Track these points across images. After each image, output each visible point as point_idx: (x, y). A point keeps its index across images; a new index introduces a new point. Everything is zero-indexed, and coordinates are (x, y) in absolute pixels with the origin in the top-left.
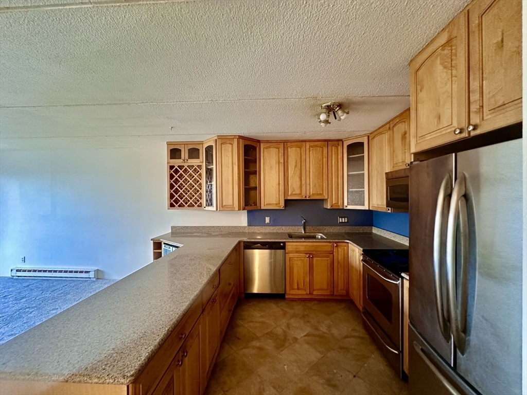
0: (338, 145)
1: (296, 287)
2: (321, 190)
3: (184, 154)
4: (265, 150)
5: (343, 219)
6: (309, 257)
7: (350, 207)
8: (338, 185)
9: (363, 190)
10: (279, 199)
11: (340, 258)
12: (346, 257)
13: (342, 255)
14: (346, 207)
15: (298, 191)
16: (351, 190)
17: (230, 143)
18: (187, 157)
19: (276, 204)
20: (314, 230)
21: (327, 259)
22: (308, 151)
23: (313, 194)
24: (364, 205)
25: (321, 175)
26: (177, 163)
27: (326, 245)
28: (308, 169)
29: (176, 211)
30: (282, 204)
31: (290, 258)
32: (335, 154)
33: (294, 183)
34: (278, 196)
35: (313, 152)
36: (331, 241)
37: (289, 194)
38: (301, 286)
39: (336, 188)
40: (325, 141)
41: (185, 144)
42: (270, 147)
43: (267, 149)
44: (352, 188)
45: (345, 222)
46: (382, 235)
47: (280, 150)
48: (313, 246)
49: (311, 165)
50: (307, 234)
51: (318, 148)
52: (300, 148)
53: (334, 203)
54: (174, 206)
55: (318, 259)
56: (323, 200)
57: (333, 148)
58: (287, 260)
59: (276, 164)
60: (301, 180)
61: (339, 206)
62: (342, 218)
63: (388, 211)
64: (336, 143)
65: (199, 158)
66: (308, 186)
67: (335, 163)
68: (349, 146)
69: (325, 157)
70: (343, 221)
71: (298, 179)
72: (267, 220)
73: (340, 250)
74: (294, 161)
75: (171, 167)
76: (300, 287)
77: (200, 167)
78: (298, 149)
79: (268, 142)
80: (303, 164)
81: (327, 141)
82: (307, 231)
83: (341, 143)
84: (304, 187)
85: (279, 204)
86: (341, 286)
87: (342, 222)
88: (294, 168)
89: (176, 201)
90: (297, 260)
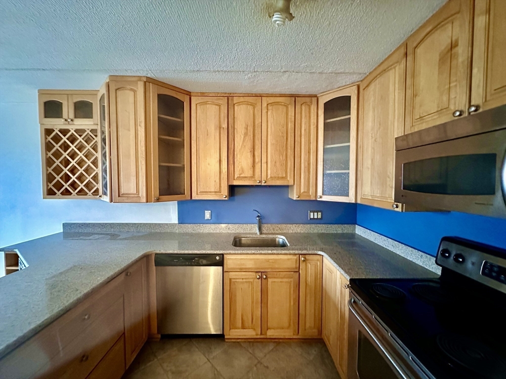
0: (311, 102)
1: (239, 324)
2: (284, 173)
3: (68, 110)
4: (198, 106)
5: (316, 214)
6: (261, 278)
7: (326, 198)
8: (309, 164)
9: (346, 171)
10: (220, 184)
11: (309, 279)
12: (319, 277)
13: (314, 275)
14: (321, 197)
15: (248, 173)
16: (328, 172)
17: (131, 90)
18: (72, 116)
19: (215, 192)
20: (273, 229)
21: (290, 280)
22: (264, 111)
23: (271, 177)
24: (348, 196)
25: (285, 148)
26: (57, 124)
27: (288, 259)
28: (264, 138)
29: (59, 202)
30: (225, 192)
31: (230, 279)
32: (306, 116)
33: (243, 161)
34: (218, 181)
35: (272, 113)
36: (297, 252)
37: (236, 177)
38: (248, 322)
39: (307, 169)
40: (291, 96)
41: (69, 94)
42: (205, 103)
43: (202, 106)
44: (329, 170)
45: (317, 219)
46: (372, 239)
47: (222, 107)
48: (268, 261)
49: (269, 133)
50: (264, 236)
51: (280, 107)
52: (253, 105)
53: (302, 191)
54: (55, 194)
55: (276, 280)
56: (287, 186)
57: (303, 107)
58: (227, 282)
59: (215, 129)
60: (254, 156)
61: (310, 196)
62: (314, 212)
63: (396, 209)
64: (308, 99)
65: (92, 118)
66: (264, 165)
67: (305, 130)
68: (327, 105)
69: (291, 122)
70: (316, 217)
71: (249, 155)
72: (207, 215)
73: (309, 265)
74: (244, 125)
75: (48, 132)
76: (246, 325)
77: (94, 131)
78: (250, 108)
79: (203, 94)
80: (258, 131)
81: (294, 97)
82: (265, 231)
83: (314, 100)
84: (258, 166)
85: (220, 192)
86: (309, 322)
87: (314, 219)
88: (243, 137)
89: (59, 186)
90: (242, 283)
